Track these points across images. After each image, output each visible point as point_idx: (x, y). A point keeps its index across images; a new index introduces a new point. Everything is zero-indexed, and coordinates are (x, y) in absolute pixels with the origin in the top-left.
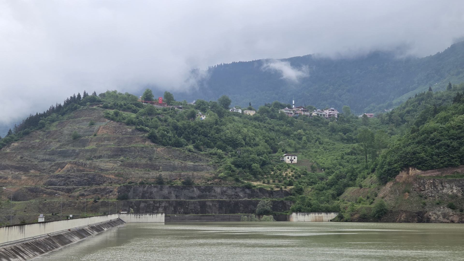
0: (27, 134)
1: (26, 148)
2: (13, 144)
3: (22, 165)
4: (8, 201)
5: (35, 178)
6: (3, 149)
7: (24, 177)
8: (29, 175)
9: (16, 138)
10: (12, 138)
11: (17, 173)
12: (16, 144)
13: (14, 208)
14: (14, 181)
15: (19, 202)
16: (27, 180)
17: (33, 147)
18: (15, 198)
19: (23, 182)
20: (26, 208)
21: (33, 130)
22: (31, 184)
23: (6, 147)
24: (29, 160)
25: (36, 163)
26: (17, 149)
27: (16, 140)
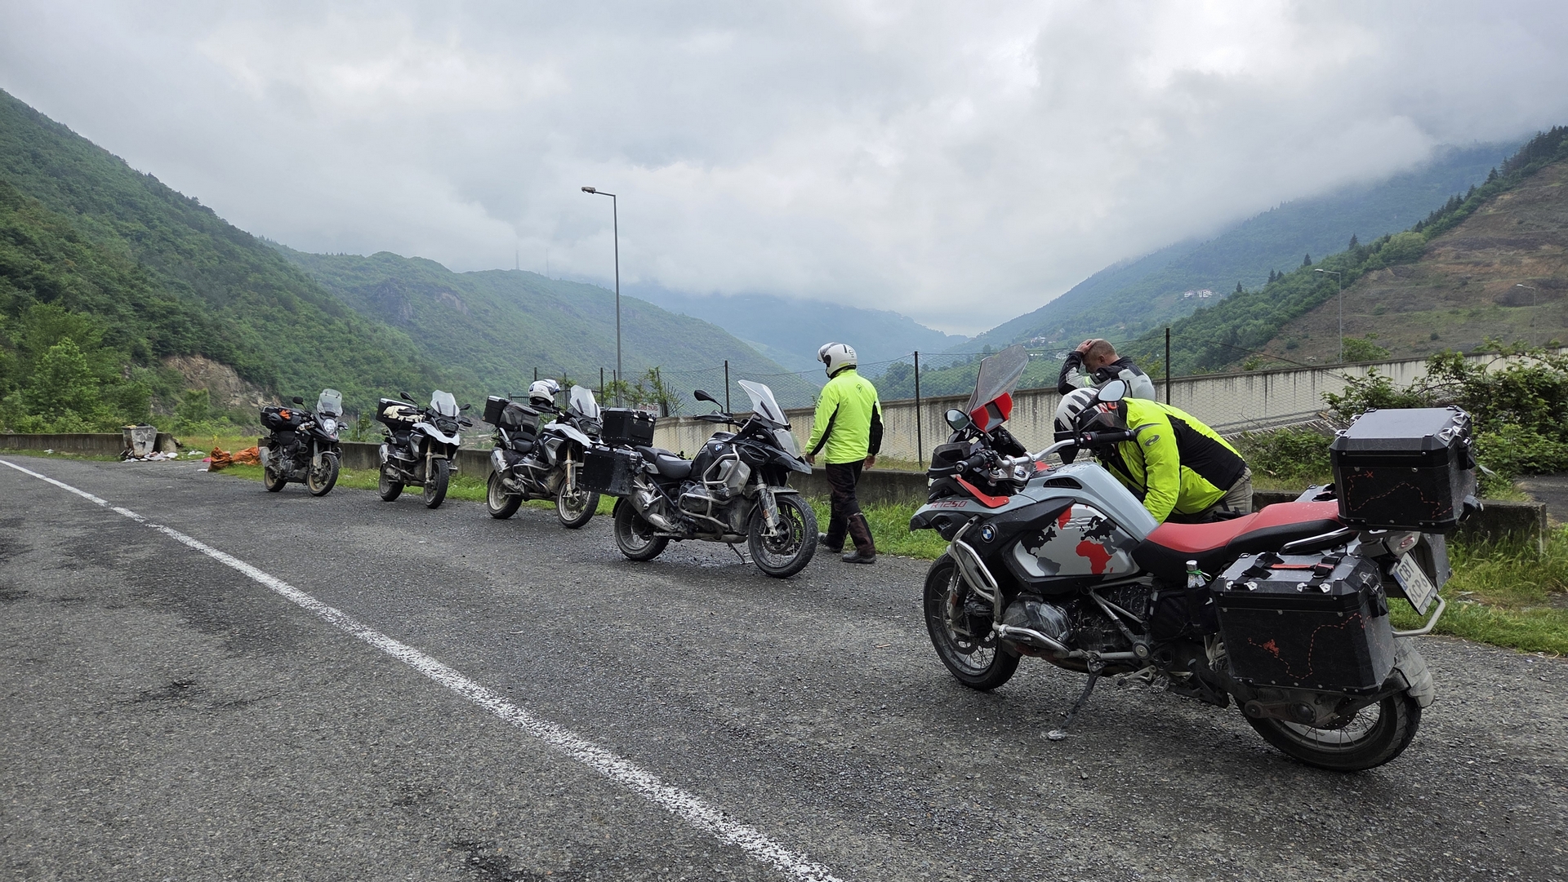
0: (1531, 173)
1: (1530, 203)
2: (1500, 197)
3: (1523, 237)
4: (1495, 308)
5: (1552, 260)
6: (1480, 208)
7: (1526, 260)
8: (1539, 254)
9: (1507, 185)
10: (1499, 186)
11: (1512, 253)
12: (1507, 197)
13: (1510, 320)
14: (1506, 269)
15: (1518, 309)
16: (1533, 266)
17: (1546, 199)
18: (1510, 301)
19: (1525, 270)
20: (1533, 319)
21: (1546, 163)
22: (1544, 272)
23: (1486, 204)
24: (1538, 226)
25: (1554, 229)
26: (1508, 206)
27: (1507, 189)
